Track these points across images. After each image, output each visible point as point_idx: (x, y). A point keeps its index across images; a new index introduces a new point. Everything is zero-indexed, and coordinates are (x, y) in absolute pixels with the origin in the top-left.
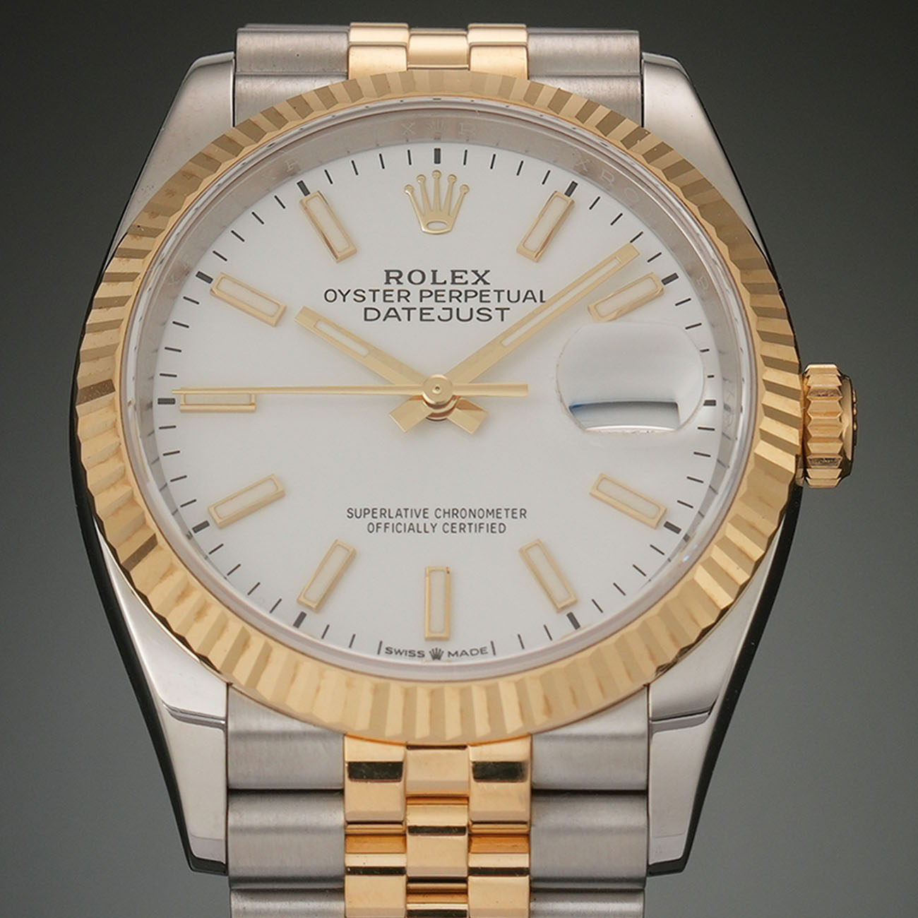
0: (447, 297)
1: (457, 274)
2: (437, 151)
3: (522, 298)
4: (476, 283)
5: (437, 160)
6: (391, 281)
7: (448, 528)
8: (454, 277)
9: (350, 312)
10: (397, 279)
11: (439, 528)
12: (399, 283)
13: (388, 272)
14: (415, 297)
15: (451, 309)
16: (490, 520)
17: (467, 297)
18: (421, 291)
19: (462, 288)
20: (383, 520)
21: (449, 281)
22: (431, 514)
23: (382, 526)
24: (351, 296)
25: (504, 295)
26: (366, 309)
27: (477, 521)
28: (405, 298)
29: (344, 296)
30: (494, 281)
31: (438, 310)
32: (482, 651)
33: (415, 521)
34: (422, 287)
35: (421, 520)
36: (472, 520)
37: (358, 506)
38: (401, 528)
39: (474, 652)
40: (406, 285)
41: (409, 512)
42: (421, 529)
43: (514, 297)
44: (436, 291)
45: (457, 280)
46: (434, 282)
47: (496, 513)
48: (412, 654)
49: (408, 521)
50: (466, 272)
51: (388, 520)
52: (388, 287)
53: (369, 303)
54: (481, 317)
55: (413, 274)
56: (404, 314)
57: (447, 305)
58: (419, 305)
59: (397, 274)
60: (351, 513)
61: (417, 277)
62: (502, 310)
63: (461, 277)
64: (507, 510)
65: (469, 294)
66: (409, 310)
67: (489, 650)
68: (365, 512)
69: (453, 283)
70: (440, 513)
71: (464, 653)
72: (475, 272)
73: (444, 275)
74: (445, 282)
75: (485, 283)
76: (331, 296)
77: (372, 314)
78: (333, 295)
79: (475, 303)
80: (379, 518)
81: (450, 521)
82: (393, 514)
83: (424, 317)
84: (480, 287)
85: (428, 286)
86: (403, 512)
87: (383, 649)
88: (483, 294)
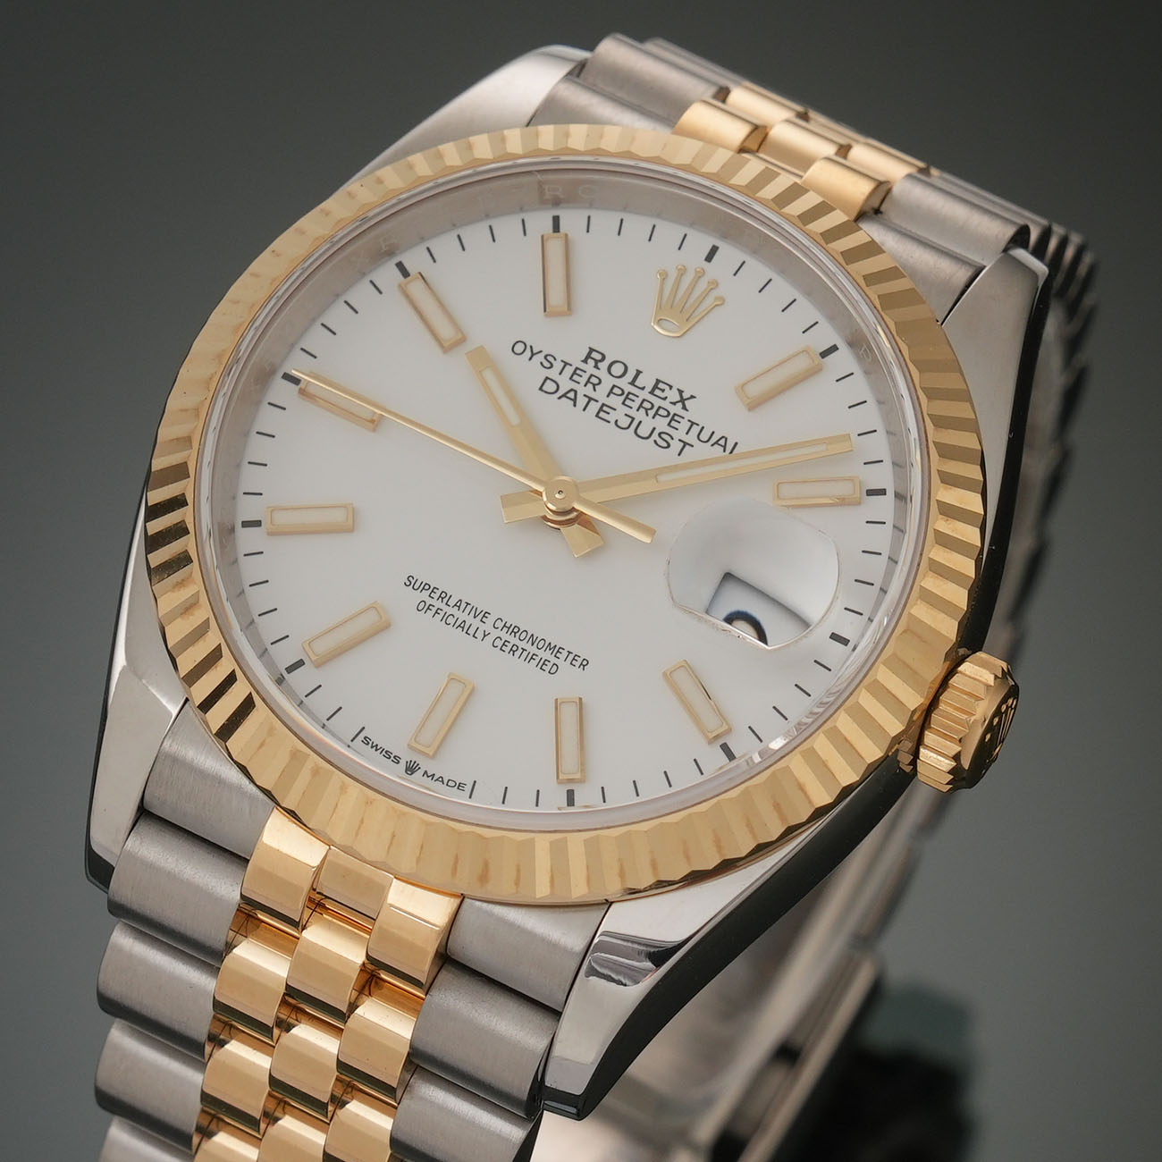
0: (635, 405)
1: (661, 386)
2: (714, 250)
3: (712, 441)
4: (674, 404)
5: (709, 258)
6: (589, 360)
7: (499, 643)
8: (656, 387)
9: (532, 372)
10: (597, 362)
11: (489, 639)
12: (596, 367)
13: (591, 350)
14: (604, 389)
15: (633, 419)
16: (546, 655)
17: (656, 413)
18: (614, 386)
19: (657, 402)
20: (438, 604)
21: (649, 388)
22: (490, 620)
23: (434, 610)
24: (539, 358)
25: (695, 430)
26: (547, 378)
27: (533, 650)
28: (594, 385)
29: (533, 355)
30: (695, 411)
31: (620, 414)
32: (460, 786)
33: (470, 620)
34: (618, 382)
35: (476, 623)
36: (528, 647)
37: (422, 577)
38: (451, 620)
39: (451, 783)
40: (602, 373)
41: (469, 608)
42: (472, 631)
43: (704, 436)
44: (629, 393)
45: (657, 392)
46: (632, 383)
47: (556, 650)
48: (388, 754)
49: (462, 616)
50: (671, 387)
51: (443, 606)
52: (583, 366)
53: (553, 373)
54: (660, 442)
55: (617, 364)
56: (582, 401)
57: (633, 413)
58: (603, 399)
59: (598, 357)
60: (410, 582)
61: (618, 369)
62: (685, 444)
63: (663, 391)
64: (570, 653)
65: (662, 412)
66: (590, 399)
67: (468, 788)
68: (425, 587)
70: (499, 624)
71: (441, 779)
72: (681, 392)
73: (646, 381)
74: (643, 388)
75: (684, 408)
76: (519, 348)
77: (550, 386)
78: (523, 348)
79: (661, 424)
80: (433, 599)
81: (505, 637)
82: (452, 602)
83: (602, 414)
84: (678, 409)
85: (624, 383)
86: (463, 605)
87: (361, 737)
88: (675, 418)
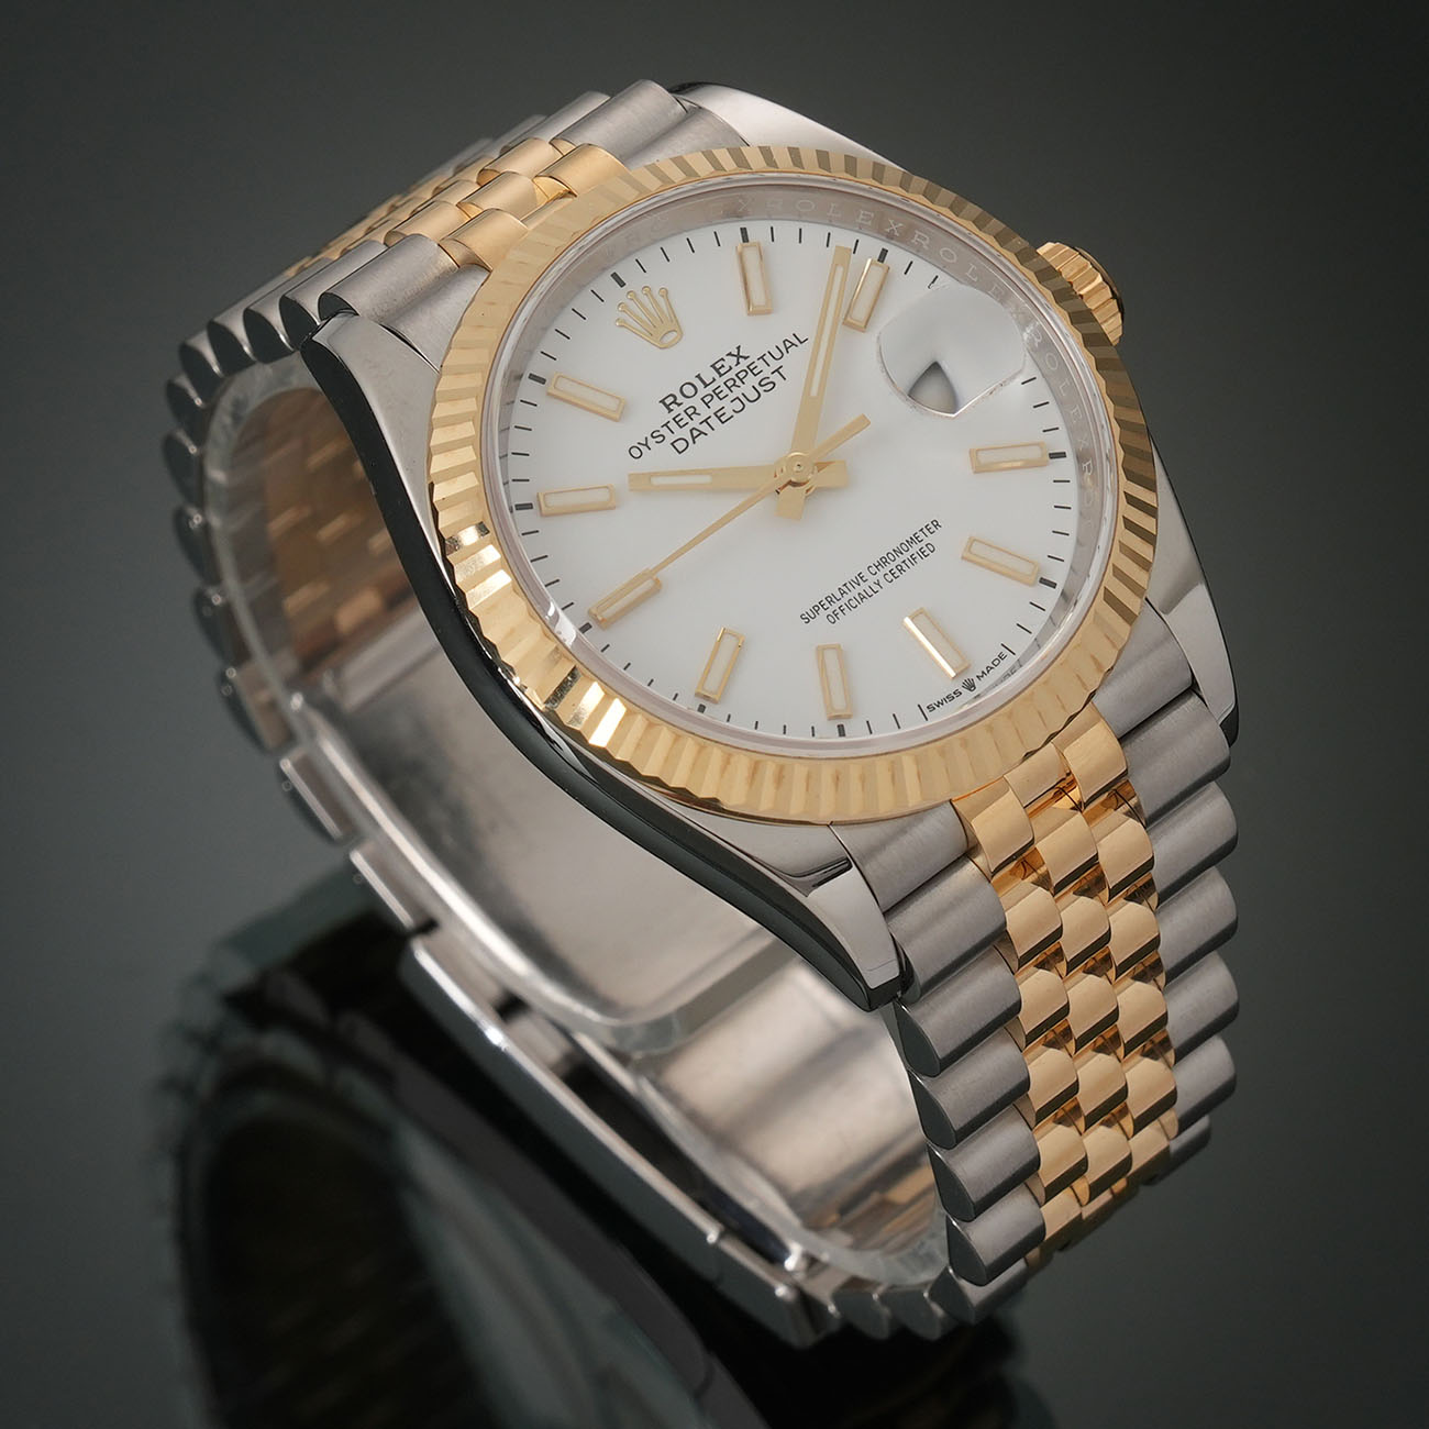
0: (726, 391)
1: (718, 366)
2: (615, 276)
3: (784, 350)
4: (738, 363)
5: (622, 284)
6: (671, 407)
7: (890, 577)
8: (717, 370)
9: (661, 456)
10: (674, 402)
11: (882, 582)
12: (679, 405)
13: (662, 401)
14: (701, 407)
15: (738, 398)
16: (915, 548)
17: (741, 380)
18: (702, 399)
19: (732, 374)
20: (835, 606)
21: (716, 375)
22: (866, 575)
23: (838, 611)
24: (651, 442)
25: (768, 358)
26: (672, 444)
27: (907, 555)
28: (694, 413)
29: (646, 445)
30: (752, 351)
31: (729, 406)
32: (1001, 657)
33: (859, 589)
34: (699, 395)
35: (864, 586)
36: (902, 558)
37: (807, 608)
38: (854, 603)
39: (997, 662)
40: (687, 403)
41: (848, 585)
42: (870, 592)
43: (778, 355)
44: (714, 391)
45: (722, 371)
46: (706, 385)
47: (914, 539)
48: (950, 698)
49: (854, 593)
50: (722, 359)
51: (838, 603)
52: (673, 414)
53: (670, 438)
54: (766, 388)
55: (684, 390)
56: (704, 428)
57: (732, 396)
58: (710, 412)
59: (671, 399)
60: (806, 618)
61: (689, 390)
62: (777, 371)
63: (723, 366)
64: (921, 530)
65: (742, 375)
66: (706, 421)
67: (1006, 652)
68: (816, 609)
69: (721, 375)
70: (874, 570)
71: (989, 669)
72: (730, 354)
73: (709, 375)
74: (714, 380)
75: (746, 358)
76: (636, 453)
77: (681, 445)
78: (637, 450)
79: (751, 380)
80: (830, 607)
81: (887, 570)
82: (838, 596)
83: (723, 419)
84: (744, 364)
85: (702, 391)
86: (844, 588)
87: (926, 711)
88: (750, 369)
